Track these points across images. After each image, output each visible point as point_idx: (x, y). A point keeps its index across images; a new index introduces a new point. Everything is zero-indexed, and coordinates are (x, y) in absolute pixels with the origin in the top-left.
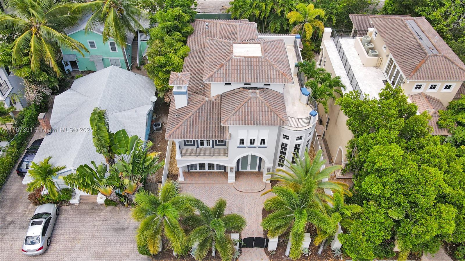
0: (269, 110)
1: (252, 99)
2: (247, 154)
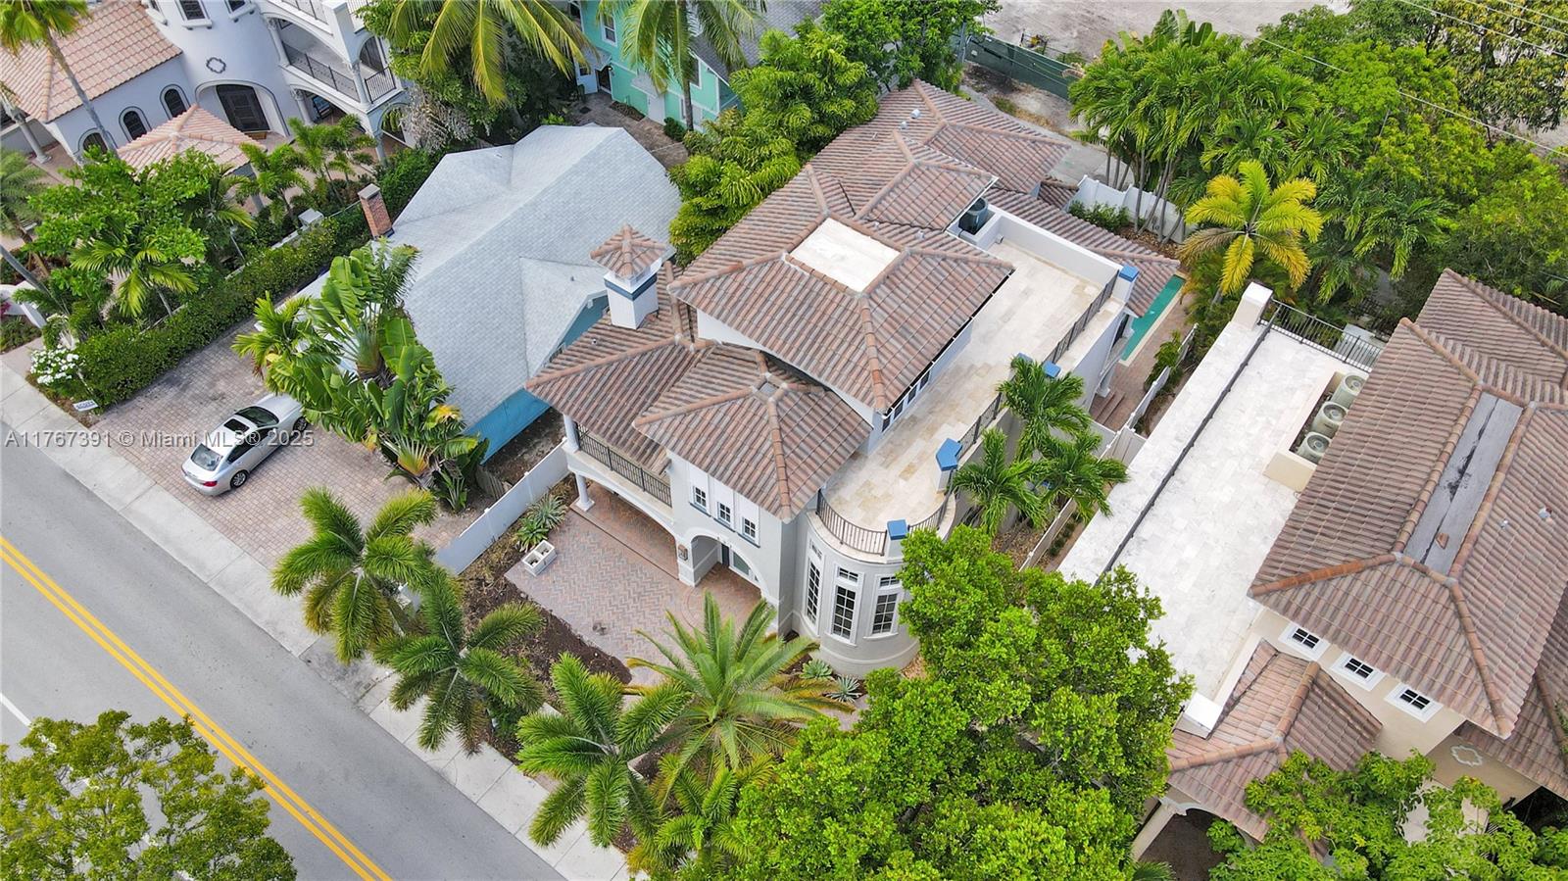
0: (769, 455)
1: (750, 400)
2: (714, 536)
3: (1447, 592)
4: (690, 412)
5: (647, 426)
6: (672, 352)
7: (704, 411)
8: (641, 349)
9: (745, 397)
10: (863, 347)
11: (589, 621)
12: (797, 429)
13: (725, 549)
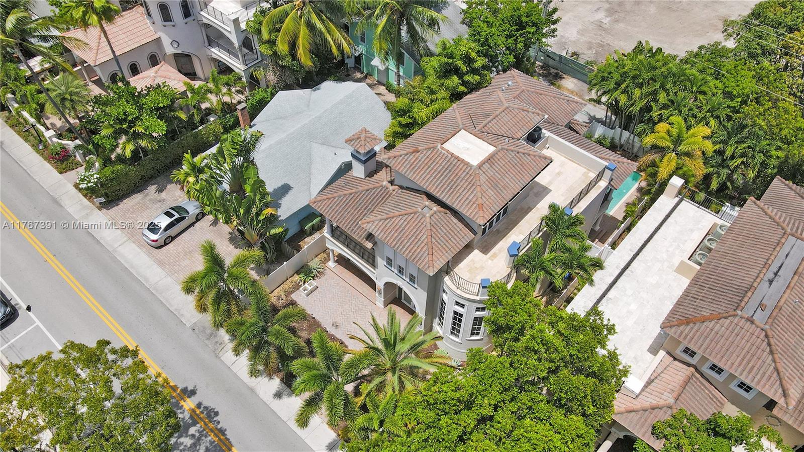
2: (395, 282)
3: (764, 333)
4: (387, 219)
5: (366, 224)
6: (381, 190)
7: (395, 219)
8: (366, 188)
9: (415, 213)
10: (475, 192)
11: (330, 321)
12: (439, 230)
13: (400, 289)
